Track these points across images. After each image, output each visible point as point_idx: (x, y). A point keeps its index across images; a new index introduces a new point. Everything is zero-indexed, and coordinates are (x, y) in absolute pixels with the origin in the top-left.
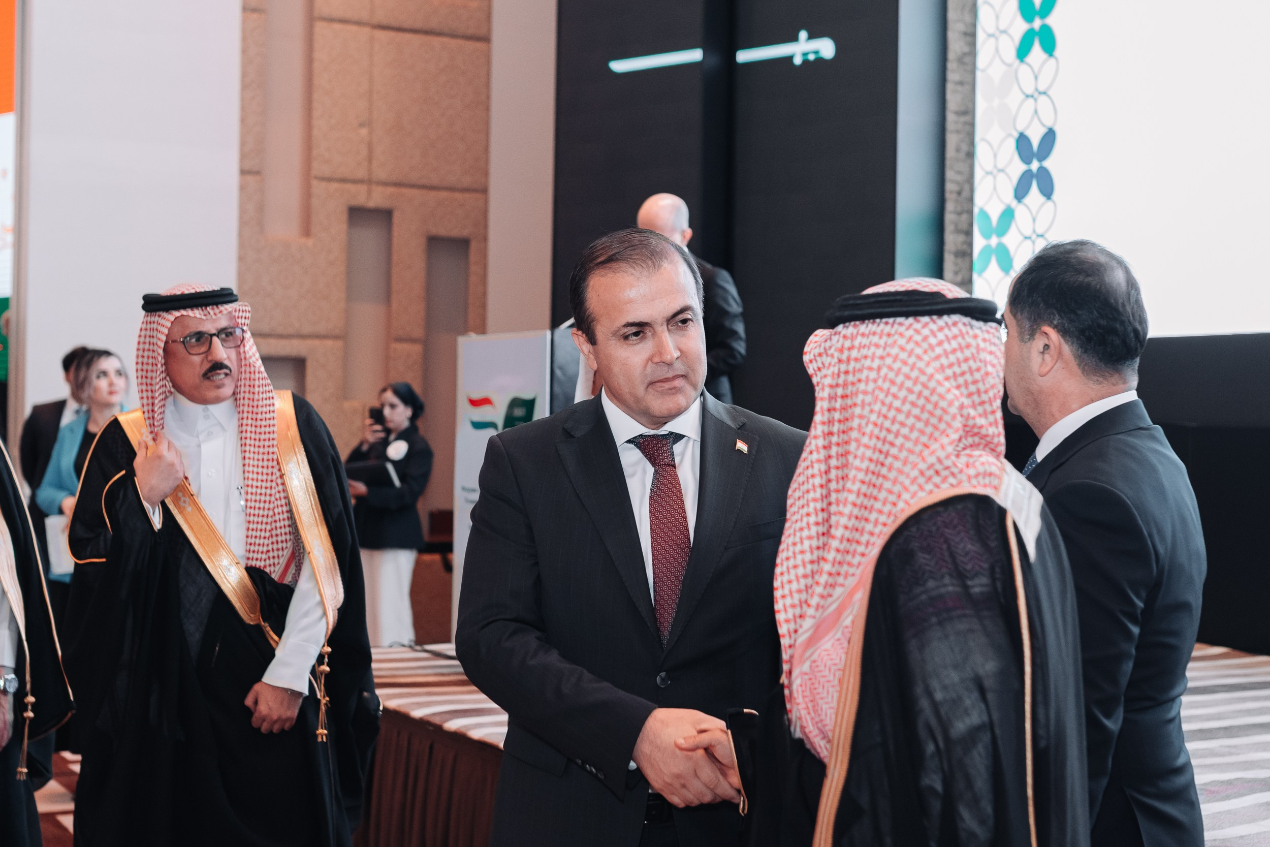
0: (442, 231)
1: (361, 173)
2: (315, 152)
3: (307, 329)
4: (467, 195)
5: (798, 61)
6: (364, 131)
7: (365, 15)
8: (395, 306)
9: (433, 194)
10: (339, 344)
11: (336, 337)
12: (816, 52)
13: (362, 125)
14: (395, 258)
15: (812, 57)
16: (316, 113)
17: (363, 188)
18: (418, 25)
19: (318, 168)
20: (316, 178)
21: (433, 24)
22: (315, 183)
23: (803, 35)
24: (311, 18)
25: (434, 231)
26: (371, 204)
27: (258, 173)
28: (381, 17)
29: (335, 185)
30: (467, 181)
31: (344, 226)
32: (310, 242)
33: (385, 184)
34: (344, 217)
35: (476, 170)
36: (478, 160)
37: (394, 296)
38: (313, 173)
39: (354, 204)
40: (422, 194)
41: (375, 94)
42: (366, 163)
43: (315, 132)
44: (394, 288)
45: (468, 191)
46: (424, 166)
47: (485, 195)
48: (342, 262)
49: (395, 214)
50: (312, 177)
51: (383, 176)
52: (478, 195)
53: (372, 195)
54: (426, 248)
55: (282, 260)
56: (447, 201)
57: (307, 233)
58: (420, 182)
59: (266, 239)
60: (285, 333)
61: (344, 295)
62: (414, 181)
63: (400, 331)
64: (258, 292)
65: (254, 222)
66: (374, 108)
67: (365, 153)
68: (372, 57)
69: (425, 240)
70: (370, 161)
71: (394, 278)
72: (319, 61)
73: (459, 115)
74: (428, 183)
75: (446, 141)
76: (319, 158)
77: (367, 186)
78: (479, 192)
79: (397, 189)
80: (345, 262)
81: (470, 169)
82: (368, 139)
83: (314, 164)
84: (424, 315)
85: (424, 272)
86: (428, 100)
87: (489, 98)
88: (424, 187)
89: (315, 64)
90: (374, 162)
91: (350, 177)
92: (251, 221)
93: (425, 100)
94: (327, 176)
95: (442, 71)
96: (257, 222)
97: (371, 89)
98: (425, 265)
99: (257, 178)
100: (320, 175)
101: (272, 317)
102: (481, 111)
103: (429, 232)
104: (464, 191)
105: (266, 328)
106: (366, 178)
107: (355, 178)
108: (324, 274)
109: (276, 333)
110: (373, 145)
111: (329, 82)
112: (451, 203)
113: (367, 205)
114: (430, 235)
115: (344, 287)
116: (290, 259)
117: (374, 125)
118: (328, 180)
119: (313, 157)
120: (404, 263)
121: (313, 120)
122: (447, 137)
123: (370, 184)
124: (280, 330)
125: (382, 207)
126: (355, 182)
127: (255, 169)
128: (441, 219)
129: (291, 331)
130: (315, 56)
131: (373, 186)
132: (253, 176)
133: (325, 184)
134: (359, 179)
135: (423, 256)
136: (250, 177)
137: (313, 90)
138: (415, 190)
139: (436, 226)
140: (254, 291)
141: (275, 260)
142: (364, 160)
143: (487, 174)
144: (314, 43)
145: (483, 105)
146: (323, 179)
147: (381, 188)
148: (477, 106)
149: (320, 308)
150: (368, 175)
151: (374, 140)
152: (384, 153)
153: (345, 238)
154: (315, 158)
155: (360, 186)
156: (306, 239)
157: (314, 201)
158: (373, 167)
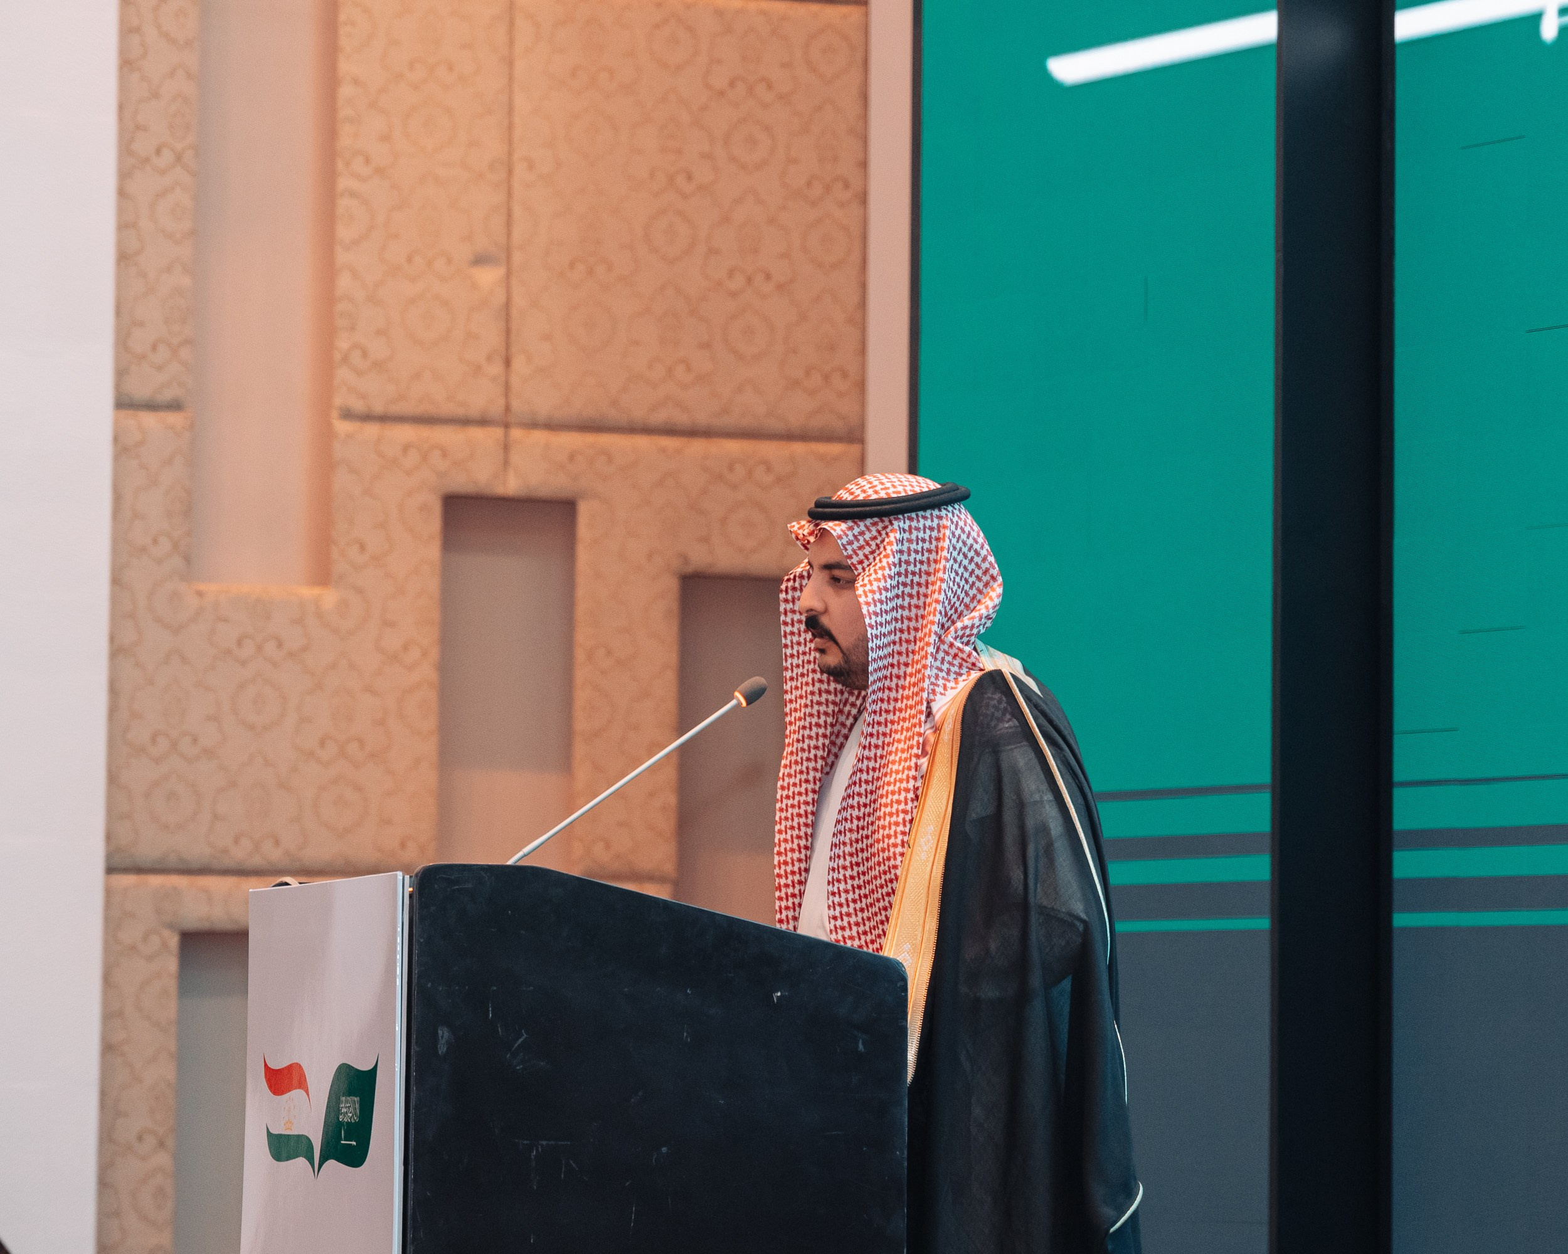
0: (724, 556)
1: (481, 396)
2: (343, 343)
4: (799, 448)
6: (488, 277)
8: (582, 774)
9: (697, 447)
13: (480, 260)
14: (583, 636)
16: (344, 233)
17: (486, 438)
19: (353, 387)
20: (348, 415)
22: (343, 427)
25: (700, 558)
26: (511, 486)
27: (175, 406)
29: (406, 433)
30: (798, 408)
31: (434, 551)
32: (329, 598)
33: (552, 426)
34: (434, 523)
35: (826, 378)
36: (832, 348)
37: (580, 749)
38: (338, 401)
39: (460, 483)
40: (664, 450)
41: (520, 169)
42: (496, 369)
43: (344, 282)
44: (582, 723)
45: (804, 436)
46: (670, 371)
47: (855, 449)
48: (425, 654)
49: (584, 510)
50: (335, 414)
51: (545, 403)
52: (835, 448)
53: (515, 458)
54: (675, 606)
55: (248, 649)
56: (740, 470)
57: (322, 575)
58: (659, 418)
59: (200, 594)
60: (257, 861)
61: (429, 748)
62: (638, 414)
63: (599, 850)
64: (174, 745)
65: (165, 545)
66: (517, 210)
67: (492, 337)
68: (511, 63)
69: (672, 585)
70: (508, 362)
71: (582, 696)
72: (356, 82)
73: (772, 221)
74: (682, 419)
75: (733, 294)
76: (356, 358)
77: (497, 432)
78: (839, 439)
79: (590, 438)
80: (434, 654)
81: (808, 373)
82: (500, 297)
83: (343, 374)
84: (672, 799)
85: (670, 678)
86: (680, 180)
87: (864, 165)
88: (670, 431)
89: (346, 91)
90: (519, 364)
91: (448, 409)
92: (155, 541)
93: (671, 179)
94: (378, 408)
95: (722, 93)
96: (175, 546)
97: (510, 154)
98: (673, 657)
99: (173, 418)
100: (358, 406)
101: (216, 817)
102: (842, 205)
103: (685, 559)
104: (789, 436)
105: (197, 850)
106: (496, 409)
107: (460, 412)
108: (369, 689)
109: (227, 862)
110: (514, 313)
111: (386, 138)
112: (750, 472)
113: (500, 490)
114: (689, 569)
115: (430, 723)
116: (270, 648)
117: (517, 257)
118: (384, 419)
119: (337, 356)
120: (609, 653)
121: (339, 250)
122: (738, 283)
123: (507, 426)
124: (240, 854)
125: (544, 492)
126: (465, 422)
127: (168, 395)
128: (724, 521)
129: (274, 855)
130: (345, 67)
131: (516, 433)
132: (162, 414)
133: (372, 430)
134: (474, 412)
135: (669, 630)
136: (149, 419)
137: (340, 165)
138: (642, 442)
139: (705, 540)
140: (163, 744)
141: (229, 652)
142: (489, 358)
143: (861, 386)
144: (343, 31)
145: (847, 186)
146: (367, 417)
147: (539, 437)
148: (828, 189)
149: (358, 788)
150: (502, 402)
151: (519, 301)
152: (548, 337)
153: (433, 585)
154: (345, 359)
155: (477, 434)
156: (316, 591)
157: (342, 480)
158: (515, 381)
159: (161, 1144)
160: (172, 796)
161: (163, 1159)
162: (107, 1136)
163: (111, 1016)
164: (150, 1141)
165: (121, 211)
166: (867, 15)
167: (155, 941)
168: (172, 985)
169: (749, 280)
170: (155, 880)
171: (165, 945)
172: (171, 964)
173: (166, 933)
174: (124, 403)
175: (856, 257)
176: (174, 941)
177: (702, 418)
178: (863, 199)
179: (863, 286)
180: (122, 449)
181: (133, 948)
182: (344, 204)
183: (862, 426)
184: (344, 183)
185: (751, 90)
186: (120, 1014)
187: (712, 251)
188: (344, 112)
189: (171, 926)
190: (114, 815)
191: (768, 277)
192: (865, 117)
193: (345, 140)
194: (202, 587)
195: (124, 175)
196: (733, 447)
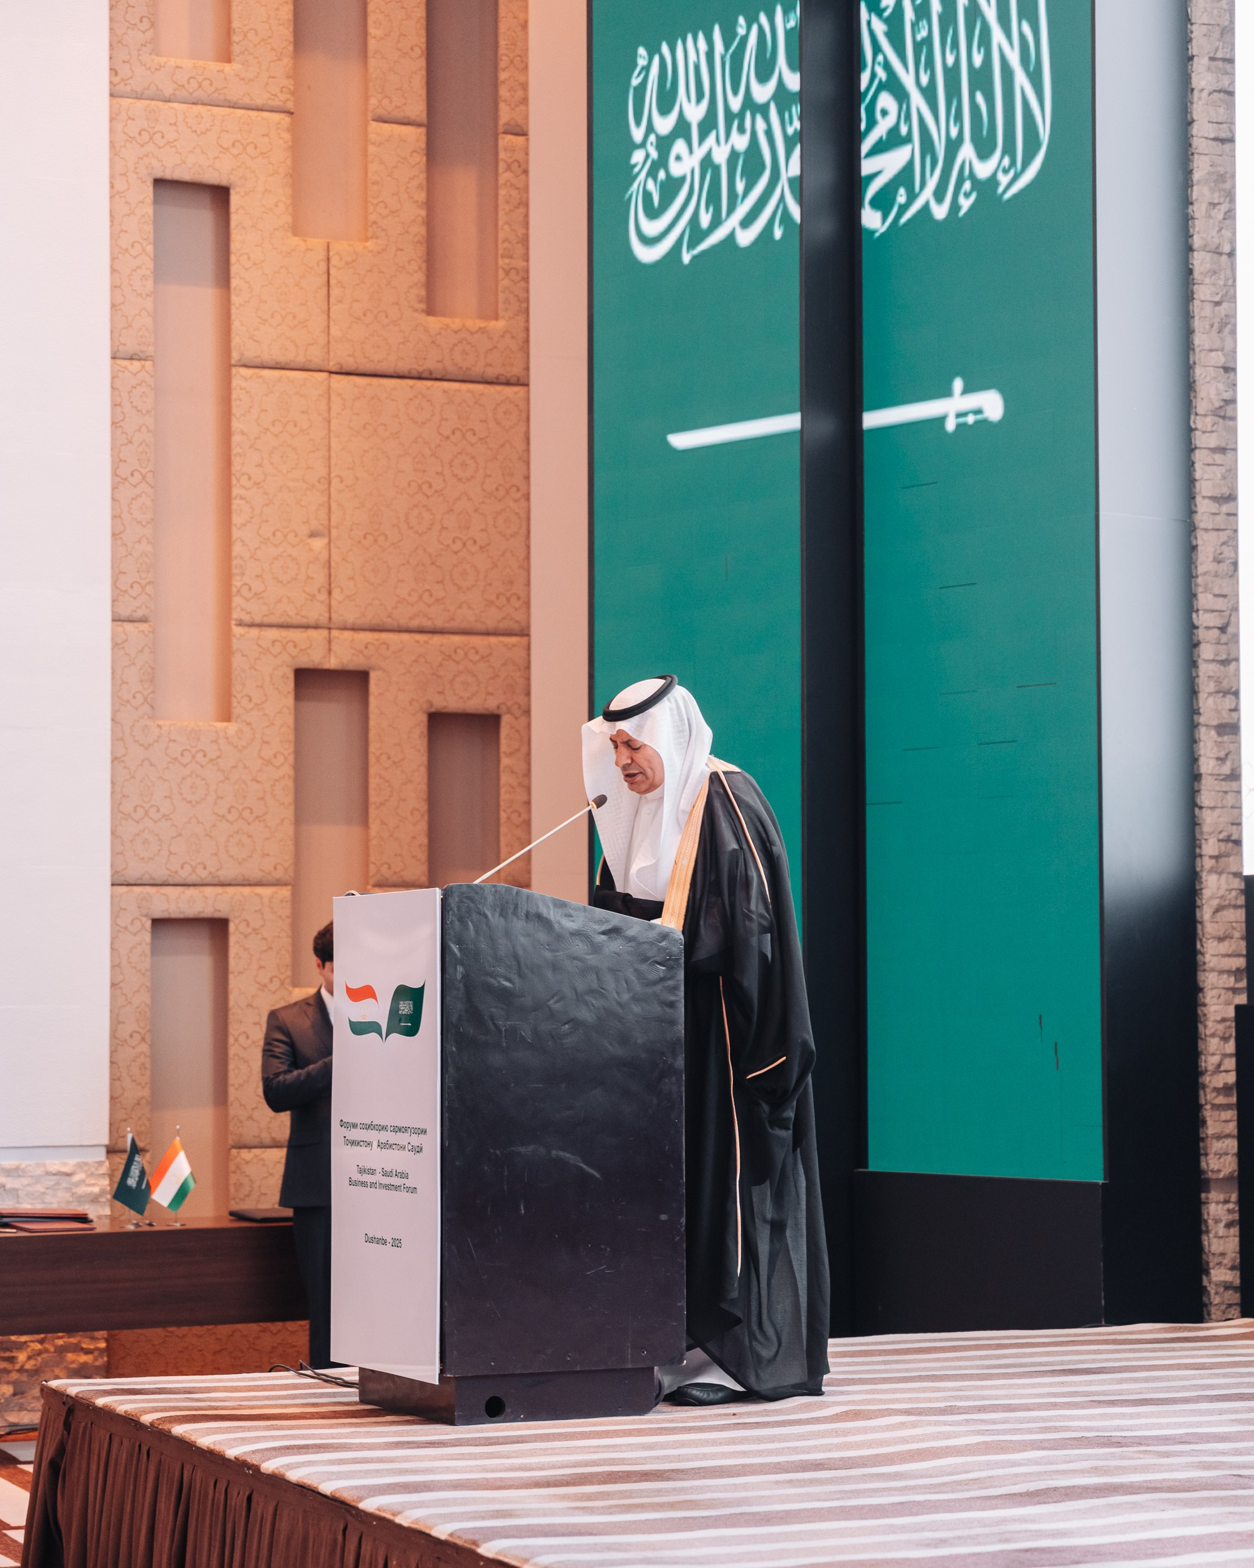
0: (452, 703)
1: (315, 612)
2: (237, 583)
3: (230, 871)
4: (493, 640)
5: (950, 425)
6: (318, 544)
7: (316, 356)
8: (374, 827)
9: (437, 639)
10: (285, 892)
11: (278, 883)
12: (978, 412)
13: (313, 535)
14: (373, 748)
15: (971, 419)
16: (236, 519)
17: (318, 635)
18: (403, 367)
19: (242, 608)
20: (240, 624)
21: (431, 363)
22: (237, 630)
23: (958, 384)
24: (227, 365)
25: (440, 703)
26: (333, 663)
27: (144, 620)
28: (341, 356)
29: (273, 633)
30: (492, 618)
31: (290, 701)
32: (232, 728)
33: (354, 629)
34: (290, 685)
35: (508, 600)
36: (511, 582)
37: (373, 812)
38: (235, 616)
39: (305, 662)
40: (418, 642)
41: (335, 482)
42: (323, 596)
43: (237, 549)
44: (373, 798)
45: (495, 633)
46: (421, 597)
47: (524, 640)
48: (286, 759)
49: (373, 676)
50: (233, 622)
51: (351, 615)
52: (514, 640)
53: (334, 647)
54: (425, 731)
55: (187, 758)
56: (460, 652)
57: (226, 715)
58: (415, 623)
59: (159, 726)
60: (193, 879)
61: (289, 813)
62: (403, 622)
63: (384, 869)
64: (146, 813)
65: (140, 699)
66: (334, 505)
67: (320, 578)
68: (329, 422)
69: (424, 718)
70: (330, 593)
71: (373, 782)
72: (243, 433)
73: (476, 510)
74: (427, 624)
75: (456, 553)
76: (245, 591)
77: (325, 632)
78: (516, 635)
79: (376, 635)
80: (291, 759)
81: (498, 597)
82: (325, 555)
83: (237, 600)
84: (425, 841)
85: (423, 771)
86: (425, 488)
87: (527, 478)
88: (421, 631)
89: (236, 439)
90: (336, 593)
91: (297, 620)
92: (134, 697)
93: (420, 487)
94: (258, 620)
95: (447, 438)
96: (145, 699)
97: (329, 474)
98: (424, 759)
99: (143, 627)
100: (246, 618)
101: (171, 853)
102: (515, 501)
103: (431, 705)
104: (488, 634)
105: (161, 874)
106: (324, 620)
107: (304, 621)
108: (255, 780)
109: (178, 880)
110: (333, 564)
111: (259, 465)
112: (466, 654)
113: (326, 666)
114: (433, 710)
115: (290, 799)
116: (199, 756)
117: (334, 532)
118: (261, 625)
119: (234, 590)
120: (389, 758)
121: (234, 529)
122: (458, 546)
123: (330, 629)
124: (184, 874)
125: (351, 667)
126: (307, 627)
127: (139, 614)
128: (451, 682)
129: (203, 874)
130: (235, 424)
131: (335, 633)
132: (136, 624)
133: (254, 632)
134: (311, 621)
135: (422, 744)
136: (129, 627)
137: (234, 481)
138: (405, 637)
139: (441, 693)
140: (141, 812)
141: (176, 759)
142: (319, 591)
143: (527, 604)
144: (234, 404)
145: (518, 490)
146: (252, 625)
147: (348, 634)
148: (508, 492)
149: (250, 836)
150: (327, 615)
151: (336, 557)
152: (352, 578)
153: (290, 720)
154: (238, 591)
155: (312, 633)
156: (225, 724)
157: (237, 661)
158: (333, 603)
159: (143, 1039)
160: (146, 842)
161: (144, 1048)
162: (113, 1035)
163: (115, 966)
164: (137, 1037)
165: (113, 509)
166: (528, 391)
167: (138, 924)
168: (148, 949)
169: (464, 544)
170: (137, 890)
171: (143, 926)
172: (147, 937)
173: (144, 919)
174: (116, 619)
175: (524, 530)
176: (149, 924)
177: (439, 623)
178: (527, 497)
179: (528, 547)
180: (116, 645)
181: (126, 928)
182: (236, 503)
183: (528, 627)
184: (235, 491)
185: (464, 436)
186: (119, 965)
187: (444, 528)
188: (235, 450)
189: (146, 916)
190: (115, 853)
191: (475, 542)
192: (528, 450)
193: (236, 467)
194: (160, 723)
195: (114, 488)
196: (457, 639)
